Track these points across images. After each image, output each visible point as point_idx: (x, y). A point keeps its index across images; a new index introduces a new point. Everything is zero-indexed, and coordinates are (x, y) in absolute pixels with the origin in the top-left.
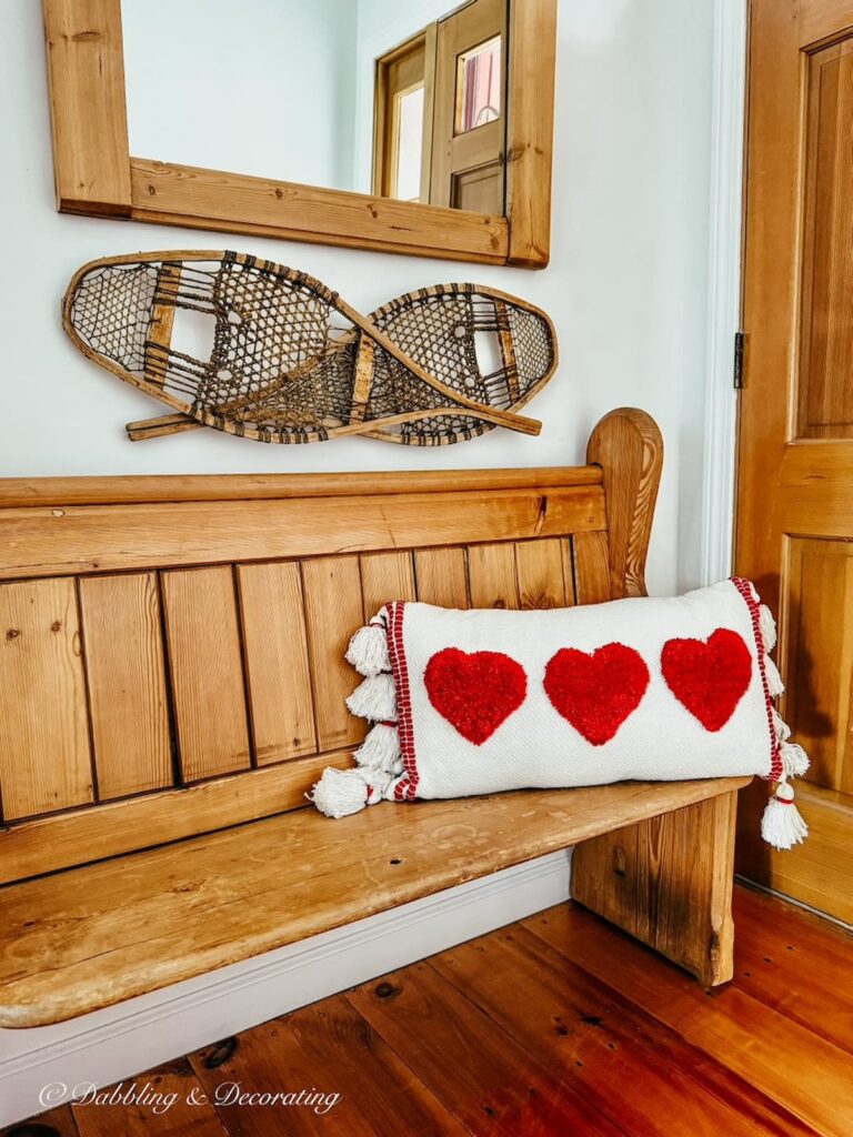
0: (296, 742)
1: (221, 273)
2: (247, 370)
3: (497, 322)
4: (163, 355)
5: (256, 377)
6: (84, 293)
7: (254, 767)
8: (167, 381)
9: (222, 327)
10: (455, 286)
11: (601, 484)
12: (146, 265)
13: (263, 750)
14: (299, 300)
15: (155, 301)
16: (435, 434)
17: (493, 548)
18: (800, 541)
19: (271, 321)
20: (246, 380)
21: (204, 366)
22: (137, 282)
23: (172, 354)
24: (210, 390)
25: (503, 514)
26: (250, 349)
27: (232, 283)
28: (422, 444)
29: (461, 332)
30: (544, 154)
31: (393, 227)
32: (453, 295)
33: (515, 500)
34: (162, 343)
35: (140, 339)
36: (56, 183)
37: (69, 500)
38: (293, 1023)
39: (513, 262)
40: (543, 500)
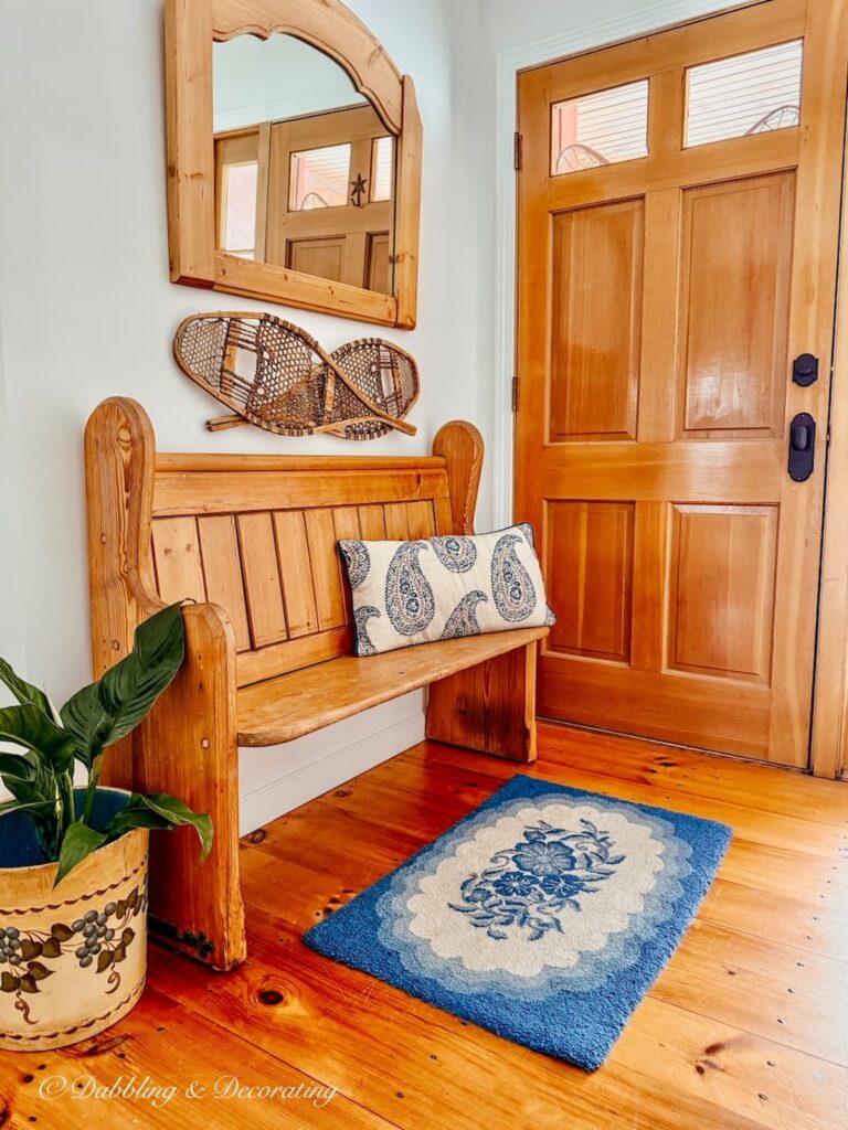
0: (308, 624)
1: (260, 326)
2: (272, 389)
3: (391, 363)
4: (231, 377)
5: (276, 393)
6: (187, 335)
7: (289, 639)
8: (232, 394)
9: (260, 360)
10: (372, 339)
11: (445, 467)
12: (221, 319)
13: (294, 628)
14: (298, 346)
15: (226, 343)
16: (362, 432)
17: (397, 505)
18: (553, 504)
19: (284, 358)
20: (271, 395)
21: (251, 386)
22: (216, 330)
23: (236, 377)
24: (253, 400)
25: (400, 485)
26: (274, 374)
27: (266, 333)
28: (356, 439)
29: (374, 368)
30: (414, 259)
31: (341, 301)
32: (370, 345)
33: (405, 476)
34: (231, 370)
35: (219, 366)
36: (171, 263)
37: (189, 467)
38: (294, 817)
39: (398, 326)
40: (419, 477)
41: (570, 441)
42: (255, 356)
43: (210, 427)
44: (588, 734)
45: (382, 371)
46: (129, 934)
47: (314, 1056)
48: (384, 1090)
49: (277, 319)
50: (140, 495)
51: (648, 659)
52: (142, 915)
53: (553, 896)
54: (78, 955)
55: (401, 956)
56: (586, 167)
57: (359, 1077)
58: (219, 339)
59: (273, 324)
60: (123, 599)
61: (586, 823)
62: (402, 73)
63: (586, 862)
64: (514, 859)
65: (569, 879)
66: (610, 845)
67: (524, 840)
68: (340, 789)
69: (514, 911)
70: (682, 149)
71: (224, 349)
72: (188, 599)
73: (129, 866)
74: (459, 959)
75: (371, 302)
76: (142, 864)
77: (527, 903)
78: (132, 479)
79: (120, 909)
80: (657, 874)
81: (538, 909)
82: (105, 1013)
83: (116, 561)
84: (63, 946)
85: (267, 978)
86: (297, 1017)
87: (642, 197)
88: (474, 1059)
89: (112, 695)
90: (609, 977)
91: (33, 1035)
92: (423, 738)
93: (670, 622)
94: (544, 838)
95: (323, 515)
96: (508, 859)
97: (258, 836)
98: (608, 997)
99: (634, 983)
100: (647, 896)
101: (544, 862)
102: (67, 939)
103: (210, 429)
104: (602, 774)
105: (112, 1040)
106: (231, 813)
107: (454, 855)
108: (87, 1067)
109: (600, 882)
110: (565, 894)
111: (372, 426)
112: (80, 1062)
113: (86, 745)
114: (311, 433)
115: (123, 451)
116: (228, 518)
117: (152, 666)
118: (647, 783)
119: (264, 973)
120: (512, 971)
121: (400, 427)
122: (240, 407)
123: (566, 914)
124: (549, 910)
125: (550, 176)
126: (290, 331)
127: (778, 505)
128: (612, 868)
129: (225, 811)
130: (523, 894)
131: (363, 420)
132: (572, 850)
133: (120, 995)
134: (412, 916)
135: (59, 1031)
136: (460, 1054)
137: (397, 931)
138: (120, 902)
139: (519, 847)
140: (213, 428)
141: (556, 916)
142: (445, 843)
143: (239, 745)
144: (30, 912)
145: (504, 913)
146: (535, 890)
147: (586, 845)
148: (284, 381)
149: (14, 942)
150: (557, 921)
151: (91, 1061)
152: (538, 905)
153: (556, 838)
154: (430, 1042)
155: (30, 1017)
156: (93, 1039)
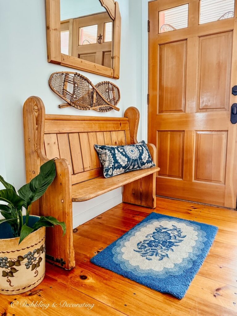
0: (90, 167)
1: (75, 76)
2: (78, 95)
3: (112, 89)
4: (66, 92)
5: (79, 97)
6: (53, 78)
7: (84, 171)
8: (66, 97)
9: (74, 87)
10: (107, 82)
11: (128, 121)
12: (63, 74)
13: (86, 168)
14: (85, 83)
15: (64, 81)
16: (104, 110)
17: (115, 132)
18: (160, 132)
19: (81, 86)
20: (78, 97)
21: (72, 94)
22: (62, 77)
23: (67, 92)
25: (115, 126)
26: (78, 91)
27: (76, 78)
28: (102, 112)
29: (107, 90)
30: (119, 58)
31: (98, 70)
32: (106, 83)
33: (117, 123)
34: (66, 89)
35: (62, 88)
36: (48, 56)
37: (55, 119)
38: (85, 225)
39: (114, 78)
40: (121, 123)
41: (165, 113)
42: (73, 85)
43: (60, 107)
44: (170, 200)
45: (110, 91)
46: (41, 259)
47: (98, 294)
48: (121, 304)
49: (79, 74)
50: (41, 126)
51: (188, 178)
52: (44, 253)
53: (165, 247)
54: (26, 265)
55: (121, 265)
56: (169, 31)
57: (112, 300)
58: (62, 80)
59: (78, 76)
60: (36, 158)
61: (174, 226)
62: (115, 1)
63: (174, 237)
64: (153, 236)
65: (170, 242)
66: (181, 232)
67: (155, 231)
68: (99, 217)
69: (154, 252)
70: (199, 25)
71: (64, 83)
72: (56, 158)
73: (40, 239)
74: (138, 266)
75: (106, 70)
76: (44, 238)
77: (158, 249)
78: (38, 121)
79: (38, 251)
80: (196, 241)
81: (161, 251)
82: (34, 283)
83: (33, 146)
84: (21, 262)
85: (82, 272)
86: (92, 283)
87: (186, 39)
88: (146, 294)
89: (34, 187)
90: (184, 271)
91: (12, 290)
92: (122, 202)
93: (195, 166)
94: (161, 230)
95: (93, 134)
96: (151, 236)
97: (75, 230)
98: (184, 277)
99: (191, 273)
100: (193, 247)
101: (162, 237)
102: (23, 260)
103: (60, 108)
104: (176, 211)
105: (36, 291)
106: (70, 222)
107: (134, 235)
108: (29, 299)
109: (179, 243)
110: (169, 247)
111: (107, 108)
112: (27, 298)
113: (26, 202)
114: (89, 109)
115: (35, 112)
116: (66, 135)
117: (46, 178)
118: (189, 214)
119: (81, 270)
120: (154, 270)
121: (115, 109)
122: (69, 101)
123: (169, 252)
124: (164, 251)
125: (159, 33)
126: (83, 78)
127: (227, 131)
128: (182, 239)
129: (69, 222)
130: (156, 247)
131: (104, 106)
132: (170, 234)
133: (38, 277)
134: (123, 253)
135: (20, 288)
136: (142, 293)
137: (119, 258)
138: (38, 249)
139: (154, 233)
140: (61, 107)
141: (167, 253)
142: (131, 232)
143: (73, 202)
144: (11, 252)
145: (151, 252)
146: (160, 245)
147: (174, 232)
148: (82, 93)
149: (6, 262)
150: (167, 255)
151: (30, 297)
152: (161, 250)
153: (165, 230)
154: (133, 289)
155: (11, 284)
156: (30, 291)
